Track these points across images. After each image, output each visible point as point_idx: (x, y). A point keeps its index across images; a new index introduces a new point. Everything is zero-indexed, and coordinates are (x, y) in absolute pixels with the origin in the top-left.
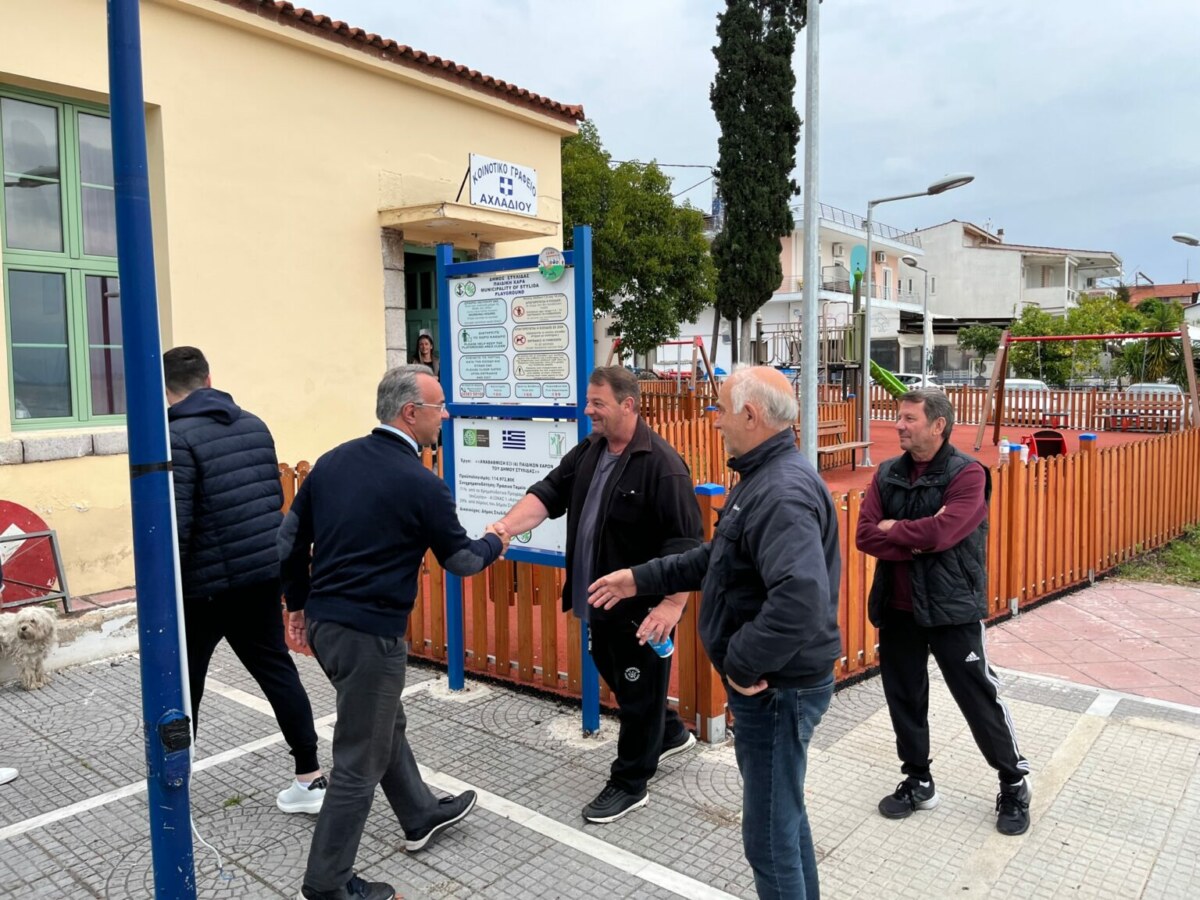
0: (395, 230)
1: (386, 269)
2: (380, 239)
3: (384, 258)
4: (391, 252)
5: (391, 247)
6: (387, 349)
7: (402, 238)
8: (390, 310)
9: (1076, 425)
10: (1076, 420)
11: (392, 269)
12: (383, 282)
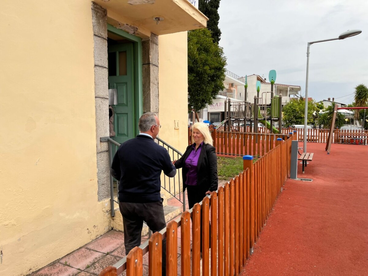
0: (101, 7)
1: (95, 35)
2: (91, 10)
3: (94, 26)
4: (99, 23)
5: (99, 20)
6: (96, 97)
7: (106, 15)
8: (97, 68)
9: (323, 141)
10: (323, 140)
11: (99, 37)
12: (93, 45)
